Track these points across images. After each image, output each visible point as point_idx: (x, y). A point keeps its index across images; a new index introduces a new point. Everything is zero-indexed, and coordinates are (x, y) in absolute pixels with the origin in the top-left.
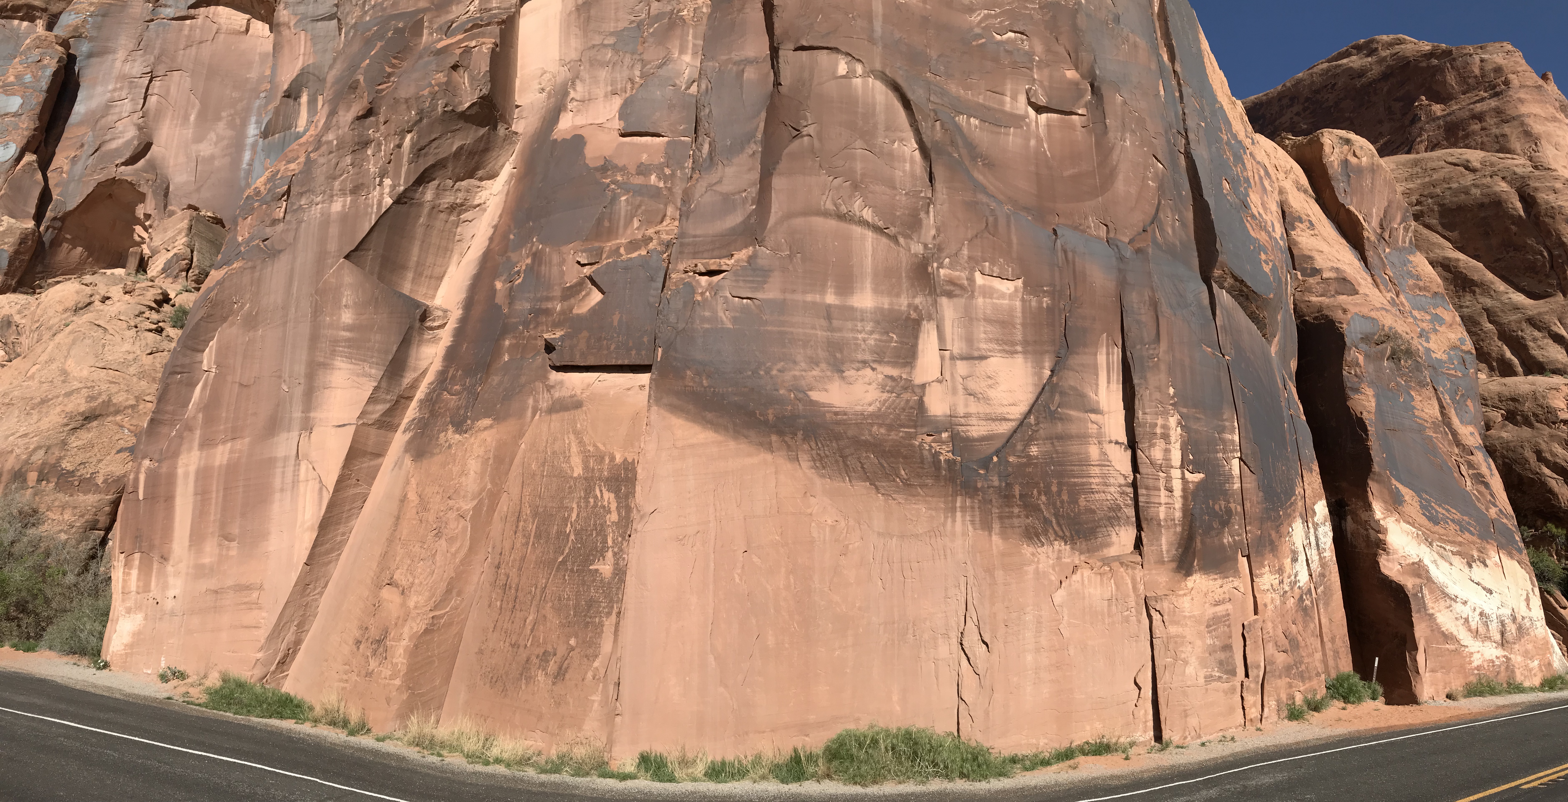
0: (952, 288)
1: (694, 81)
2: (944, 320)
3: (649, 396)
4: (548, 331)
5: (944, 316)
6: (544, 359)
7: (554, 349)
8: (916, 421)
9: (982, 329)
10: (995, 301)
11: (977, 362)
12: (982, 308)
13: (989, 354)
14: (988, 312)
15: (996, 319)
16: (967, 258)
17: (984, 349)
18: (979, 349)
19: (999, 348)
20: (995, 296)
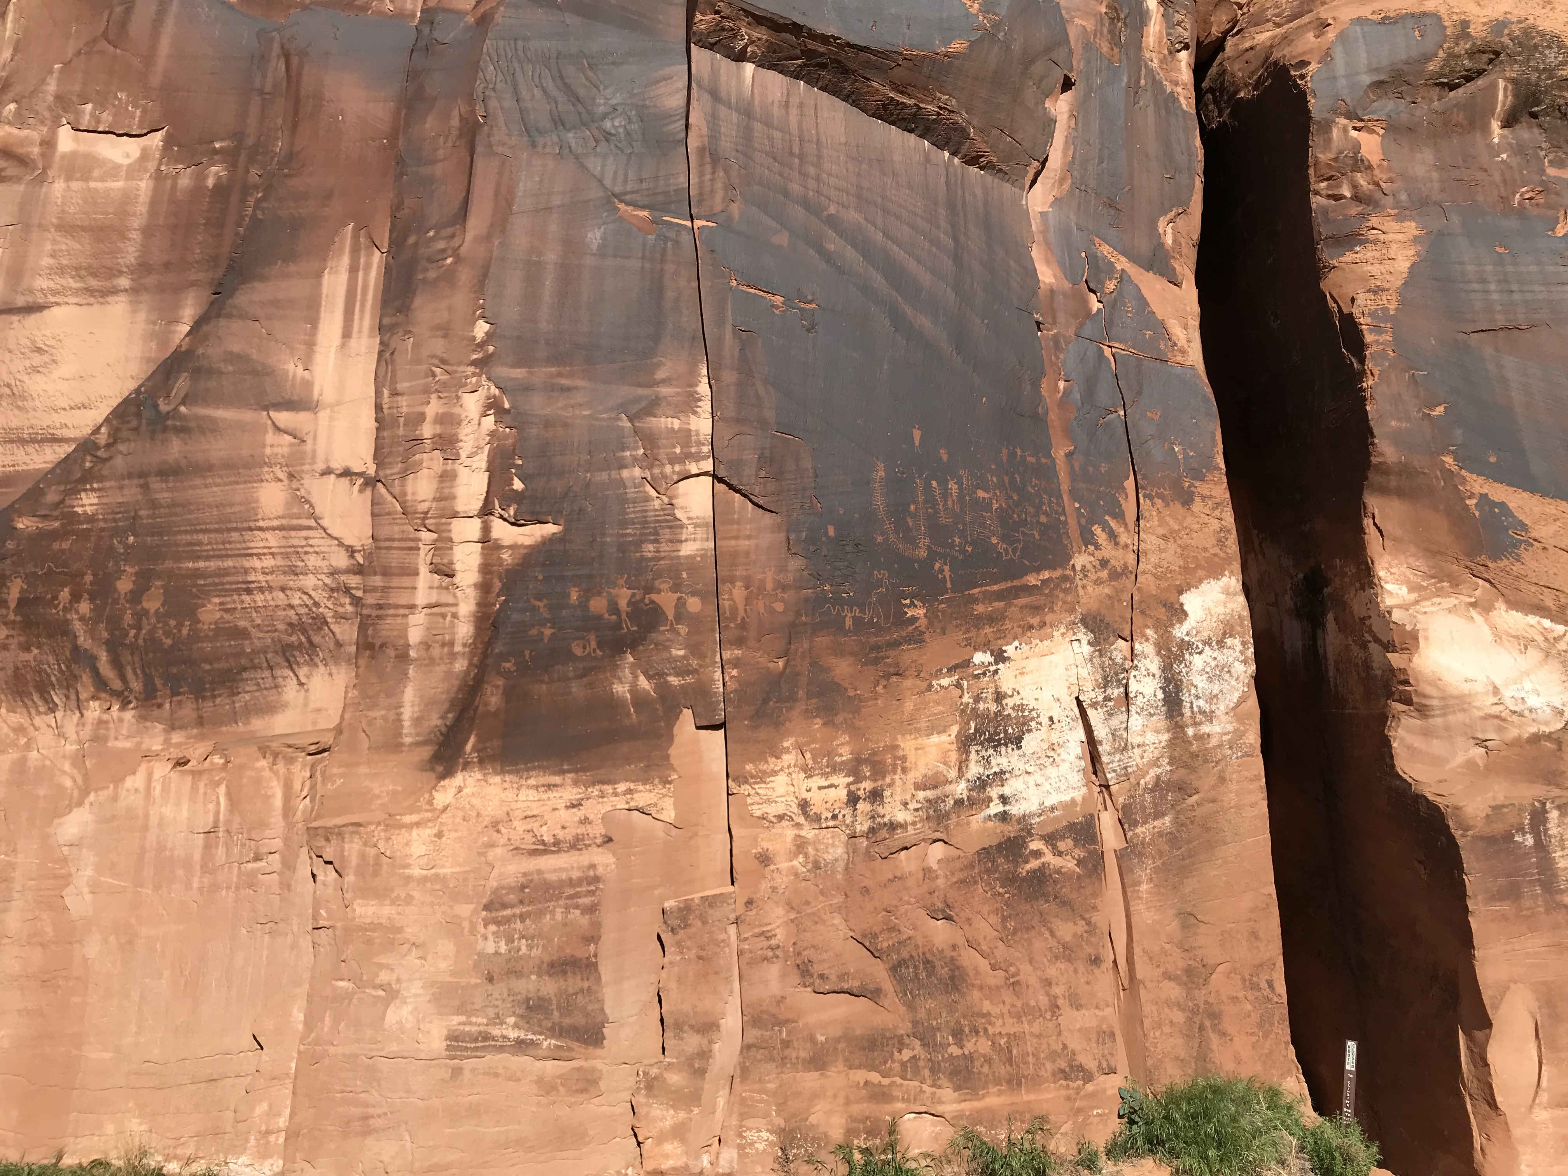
0: (2, 164)
9: (48, 247)
10: (92, 184)
11: (15, 318)
12: (59, 202)
13: (52, 299)
14: (72, 210)
15: (86, 223)
16: (52, 99)
17: (42, 290)
18: (31, 291)
19: (80, 285)
20: (96, 173)
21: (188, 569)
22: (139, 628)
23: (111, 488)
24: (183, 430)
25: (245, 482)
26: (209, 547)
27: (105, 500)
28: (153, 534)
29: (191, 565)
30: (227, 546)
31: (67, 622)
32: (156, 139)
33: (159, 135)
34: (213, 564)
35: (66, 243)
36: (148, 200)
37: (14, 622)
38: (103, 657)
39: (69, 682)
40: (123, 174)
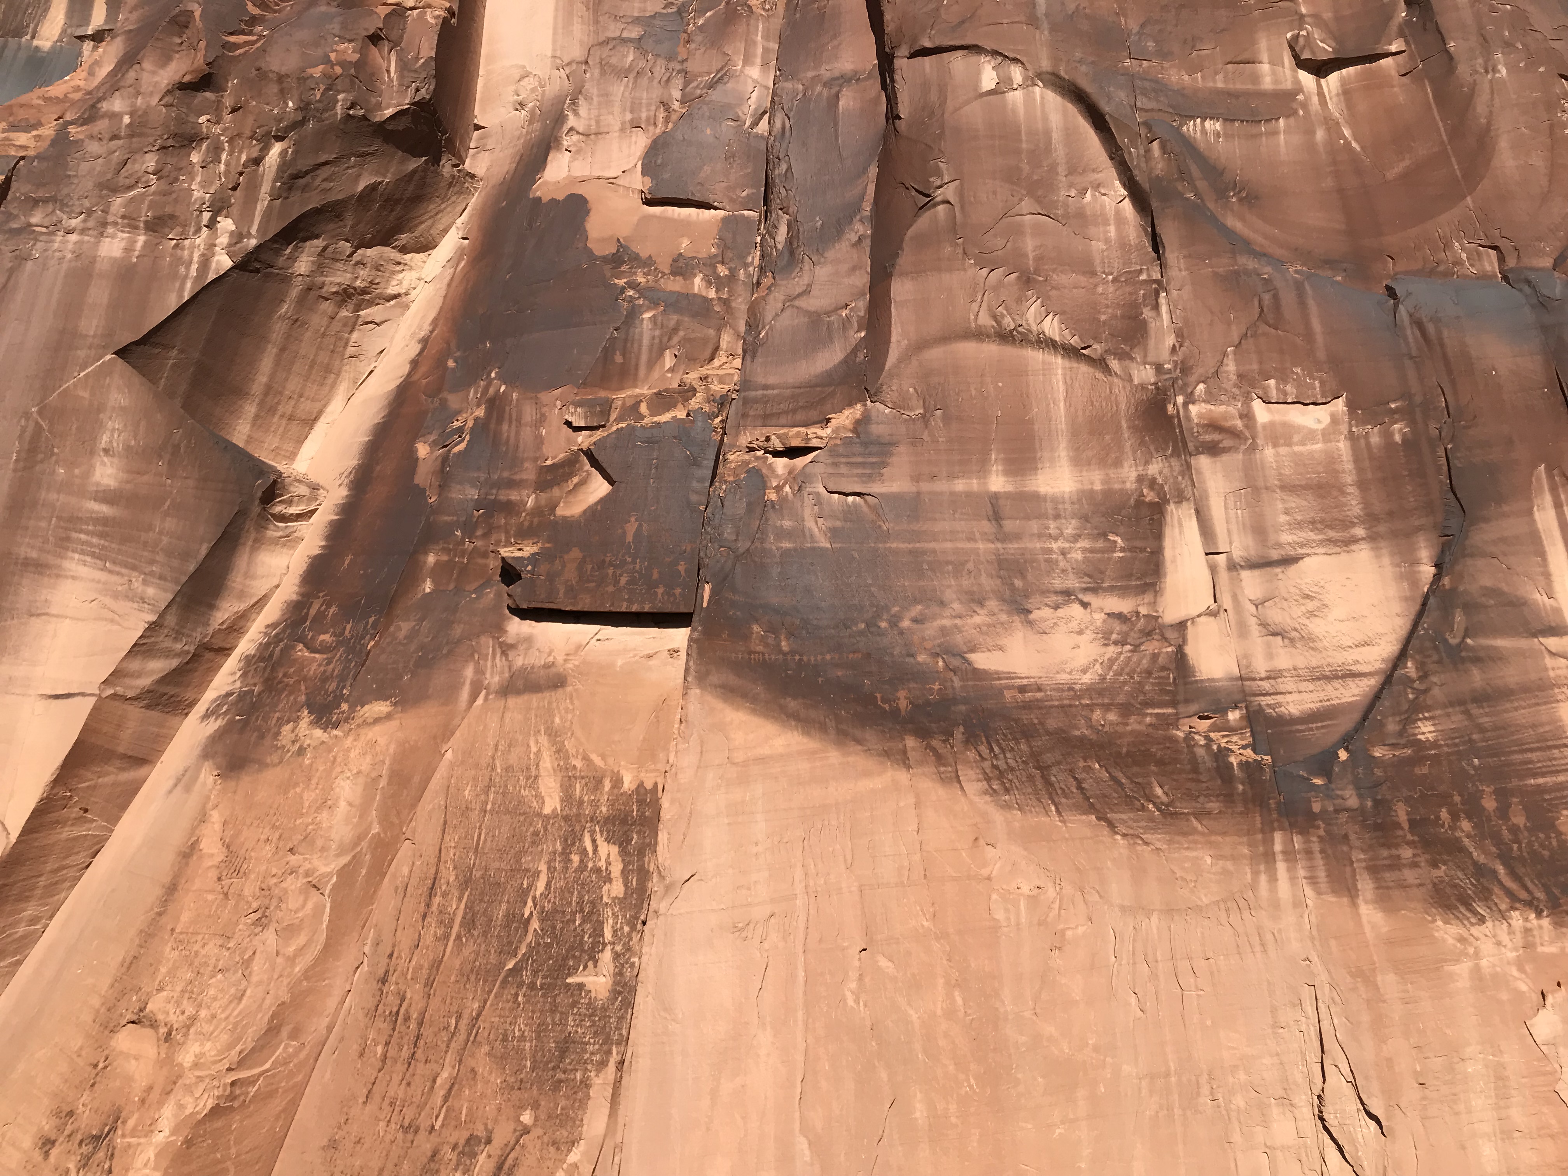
0: (1216, 437)
1: (765, 113)
2: (1207, 498)
3: (687, 670)
4: (508, 544)
5: (1206, 491)
6: (498, 595)
7: (519, 577)
8: (1174, 694)
9: (1280, 506)
10: (1296, 449)
11: (1278, 570)
12: (1274, 465)
13: (1301, 551)
14: (1287, 471)
15: (1304, 483)
16: (1235, 377)
17: (1290, 544)
18: (1279, 545)
19: (1321, 537)
20: (1296, 438)
21: (1531, 785)
22: (1519, 843)
23: (1440, 716)
24: (1477, 660)
25: (1545, 703)
26: (1539, 765)
27: (1440, 728)
28: (1492, 756)
29: (1532, 781)
30: (1554, 763)
31: (1458, 840)
32: (1339, 405)
33: (1341, 402)
34: (1549, 780)
35: (1294, 502)
36: (1351, 459)
37: (1413, 842)
38: (1501, 870)
39: (1485, 895)
40: (1320, 436)
